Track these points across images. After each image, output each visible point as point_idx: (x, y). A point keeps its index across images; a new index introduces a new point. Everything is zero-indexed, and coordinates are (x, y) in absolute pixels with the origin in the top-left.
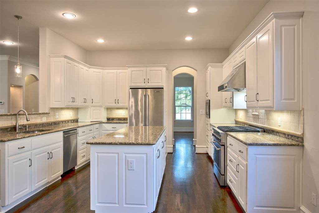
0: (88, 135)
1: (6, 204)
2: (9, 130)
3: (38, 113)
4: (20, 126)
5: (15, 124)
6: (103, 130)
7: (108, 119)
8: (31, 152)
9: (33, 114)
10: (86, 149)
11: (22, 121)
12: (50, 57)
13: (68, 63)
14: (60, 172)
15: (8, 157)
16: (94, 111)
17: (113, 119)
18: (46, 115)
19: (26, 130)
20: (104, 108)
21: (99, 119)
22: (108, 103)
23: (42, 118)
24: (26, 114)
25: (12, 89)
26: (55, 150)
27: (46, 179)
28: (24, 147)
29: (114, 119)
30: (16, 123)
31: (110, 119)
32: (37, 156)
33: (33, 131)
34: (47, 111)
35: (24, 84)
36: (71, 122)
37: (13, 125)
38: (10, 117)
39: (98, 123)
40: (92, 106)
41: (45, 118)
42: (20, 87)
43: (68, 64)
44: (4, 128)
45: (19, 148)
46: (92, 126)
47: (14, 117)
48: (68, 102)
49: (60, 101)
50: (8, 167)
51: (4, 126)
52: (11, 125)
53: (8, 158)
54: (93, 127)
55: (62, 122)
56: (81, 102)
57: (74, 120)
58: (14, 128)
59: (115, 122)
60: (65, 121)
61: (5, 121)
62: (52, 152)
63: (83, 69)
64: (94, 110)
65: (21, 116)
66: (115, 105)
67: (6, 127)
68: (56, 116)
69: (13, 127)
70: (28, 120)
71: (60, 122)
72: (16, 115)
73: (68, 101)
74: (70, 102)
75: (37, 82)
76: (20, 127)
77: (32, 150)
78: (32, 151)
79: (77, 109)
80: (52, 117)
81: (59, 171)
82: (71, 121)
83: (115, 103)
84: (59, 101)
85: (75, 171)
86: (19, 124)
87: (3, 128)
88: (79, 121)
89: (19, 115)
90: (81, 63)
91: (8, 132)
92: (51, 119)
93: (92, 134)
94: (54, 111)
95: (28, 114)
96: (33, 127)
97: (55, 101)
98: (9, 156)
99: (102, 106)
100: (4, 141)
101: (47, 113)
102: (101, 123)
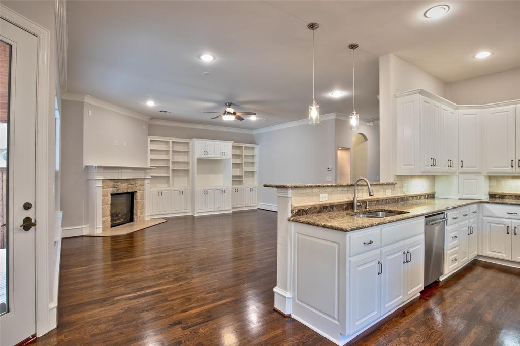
0: (460, 223)
1: (347, 334)
2: (344, 207)
3: (378, 183)
4: (358, 202)
5: (352, 200)
6: (484, 216)
7: (492, 196)
8: (381, 251)
9: (375, 185)
10: (457, 248)
11: (362, 195)
12: (396, 98)
13: (425, 102)
14: (421, 285)
15: (350, 257)
16: (465, 181)
17: (503, 196)
18: (390, 186)
19: (366, 208)
20: (485, 176)
21: (475, 194)
22: (495, 167)
23: (385, 191)
24: (367, 185)
25: (339, 153)
26: (414, 248)
27: (401, 297)
28: (371, 242)
29: (506, 196)
30: (354, 198)
31: (496, 195)
32: (389, 258)
33: (376, 211)
34: (391, 181)
35: (351, 145)
36: (425, 198)
37: (349, 200)
38: (346, 189)
39: (477, 203)
40: (461, 173)
41: (390, 190)
42: (348, 149)
43: (425, 104)
44: (339, 204)
45: (364, 243)
46: (467, 208)
47: (352, 188)
48: (426, 166)
49: (413, 164)
50: (350, 273)
51: (339, 201)
52: (347, 200)
53: (350, 259)
54: (469, 208)
55: (412, 197)
56: (445, 167)
57: (428, 195)
58: (350, 206)
59: (507, 201)
60: (416, 197)
61: (340, 194)
62: (410, 250)
63: (447, 110)
64: (464, 179)
65: (360, 188)
66: (512, 171)
67: (341, 204)
68: (404, 189)
69: (348, 203)
70: (372, 194)
71: (409, 197)
72: (353, 185)
73: (426, 164)
74: (428, 166)
75: (366, 142)
76: (358, 204)
77: (381, 247)
78: (381, 249)
79: (433, 178)
80: (398, 189)
81: (419, 284)
82: (425, 196)
83: (512, 167)
84: (411, 165)
85: (440, 283)
86: (358, 199)
87: (337, 204)
88: (436, 196)
89: (358, 185)
90: (443, 101)
91: (343, 210)
92: (398, 194)
93: (467, 221)
94: (401, 180)
95: (371, 185)
96: (374, 204)
97: (405, 165)
98: (351, 255)
99: (481, 173)
100: (345, 231)
101: (392, 184)
102: (480, 202)
